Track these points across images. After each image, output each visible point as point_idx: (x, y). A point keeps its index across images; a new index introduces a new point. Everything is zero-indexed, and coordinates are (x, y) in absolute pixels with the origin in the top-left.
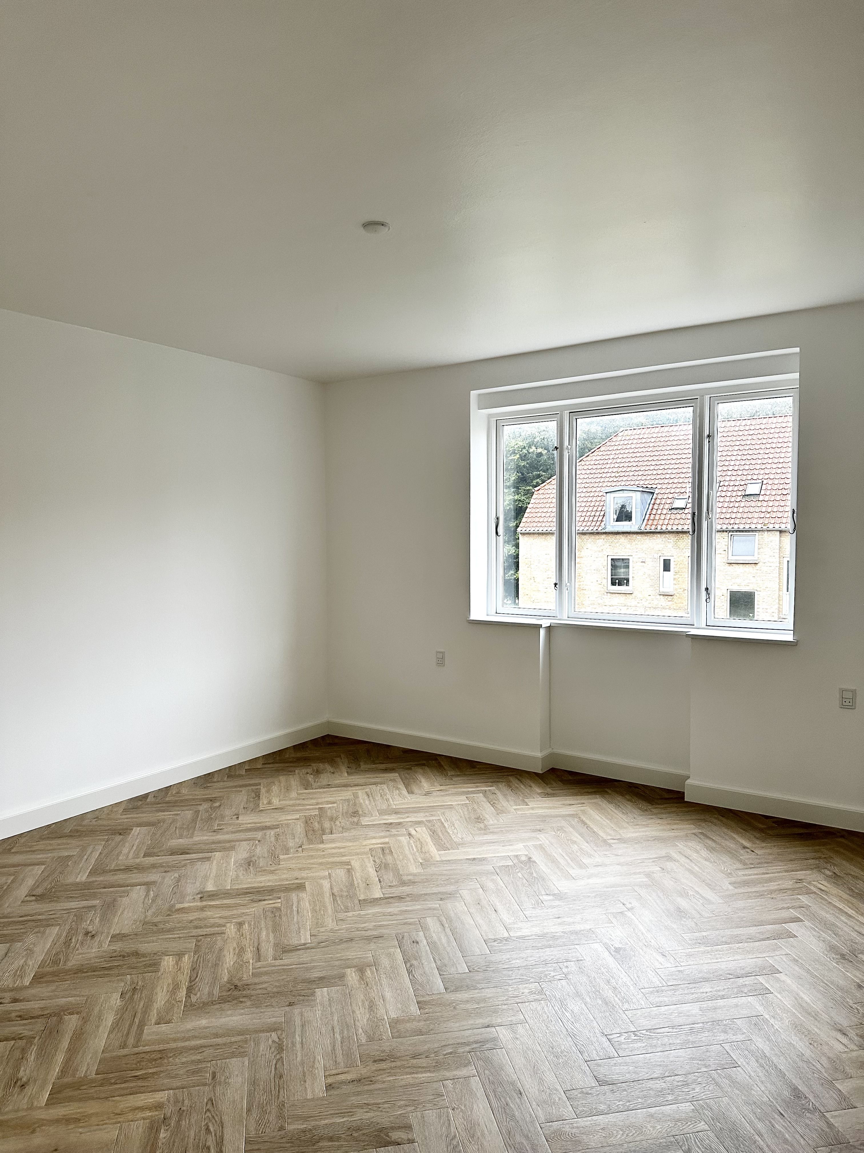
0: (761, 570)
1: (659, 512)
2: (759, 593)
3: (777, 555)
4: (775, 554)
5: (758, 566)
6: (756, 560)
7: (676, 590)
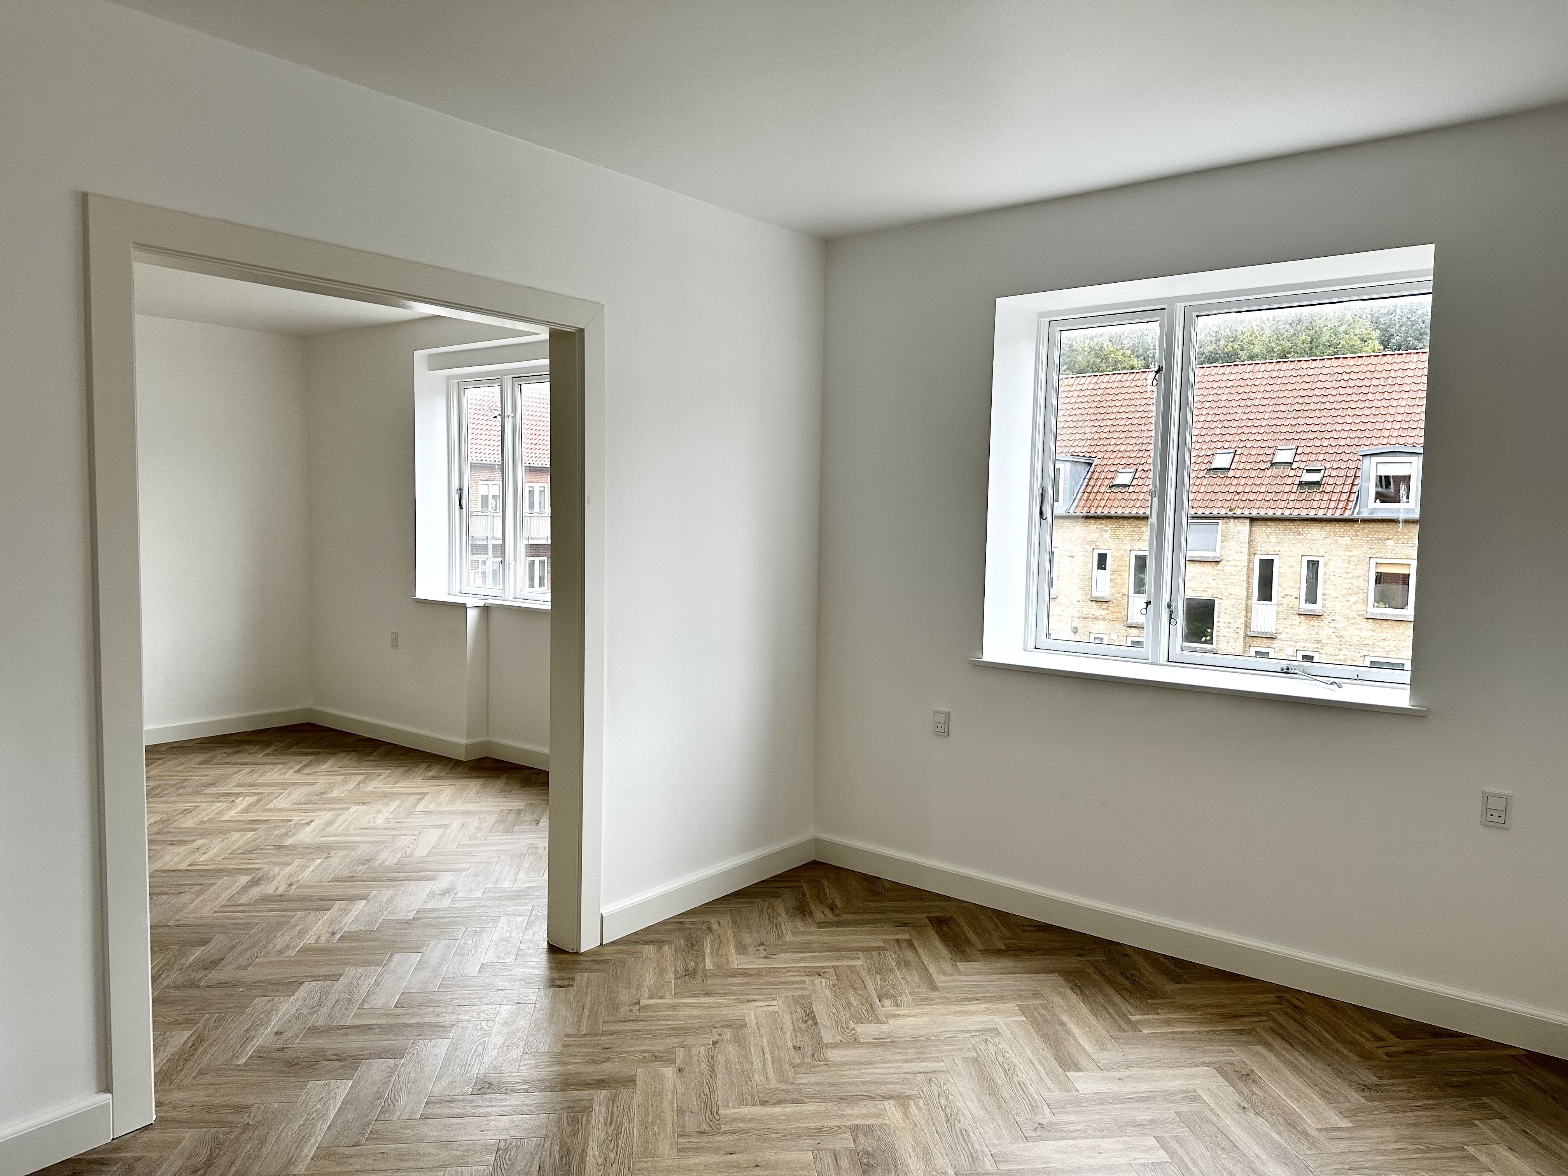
0: (1223, 571)
1: (1095, 490)
2: (1220, 601)
3: (1246, 551)
4: (1242, 550)
5: (1220, 566)
6: (1218, 557)
7: (1113, 594)
